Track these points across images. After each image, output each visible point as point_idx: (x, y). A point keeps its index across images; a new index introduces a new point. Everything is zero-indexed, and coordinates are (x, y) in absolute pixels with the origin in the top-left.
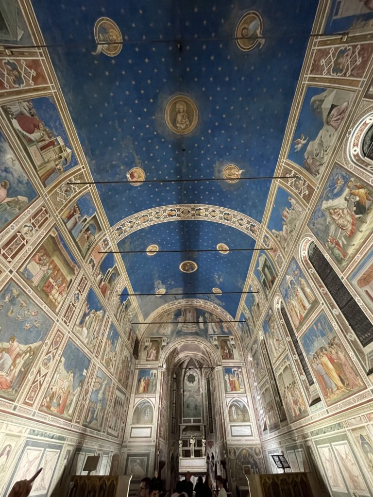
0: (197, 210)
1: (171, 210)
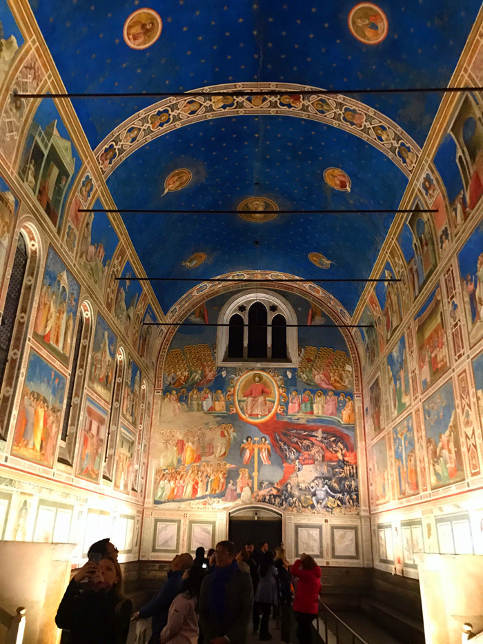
0: (231, 105)
1: (290, 106)
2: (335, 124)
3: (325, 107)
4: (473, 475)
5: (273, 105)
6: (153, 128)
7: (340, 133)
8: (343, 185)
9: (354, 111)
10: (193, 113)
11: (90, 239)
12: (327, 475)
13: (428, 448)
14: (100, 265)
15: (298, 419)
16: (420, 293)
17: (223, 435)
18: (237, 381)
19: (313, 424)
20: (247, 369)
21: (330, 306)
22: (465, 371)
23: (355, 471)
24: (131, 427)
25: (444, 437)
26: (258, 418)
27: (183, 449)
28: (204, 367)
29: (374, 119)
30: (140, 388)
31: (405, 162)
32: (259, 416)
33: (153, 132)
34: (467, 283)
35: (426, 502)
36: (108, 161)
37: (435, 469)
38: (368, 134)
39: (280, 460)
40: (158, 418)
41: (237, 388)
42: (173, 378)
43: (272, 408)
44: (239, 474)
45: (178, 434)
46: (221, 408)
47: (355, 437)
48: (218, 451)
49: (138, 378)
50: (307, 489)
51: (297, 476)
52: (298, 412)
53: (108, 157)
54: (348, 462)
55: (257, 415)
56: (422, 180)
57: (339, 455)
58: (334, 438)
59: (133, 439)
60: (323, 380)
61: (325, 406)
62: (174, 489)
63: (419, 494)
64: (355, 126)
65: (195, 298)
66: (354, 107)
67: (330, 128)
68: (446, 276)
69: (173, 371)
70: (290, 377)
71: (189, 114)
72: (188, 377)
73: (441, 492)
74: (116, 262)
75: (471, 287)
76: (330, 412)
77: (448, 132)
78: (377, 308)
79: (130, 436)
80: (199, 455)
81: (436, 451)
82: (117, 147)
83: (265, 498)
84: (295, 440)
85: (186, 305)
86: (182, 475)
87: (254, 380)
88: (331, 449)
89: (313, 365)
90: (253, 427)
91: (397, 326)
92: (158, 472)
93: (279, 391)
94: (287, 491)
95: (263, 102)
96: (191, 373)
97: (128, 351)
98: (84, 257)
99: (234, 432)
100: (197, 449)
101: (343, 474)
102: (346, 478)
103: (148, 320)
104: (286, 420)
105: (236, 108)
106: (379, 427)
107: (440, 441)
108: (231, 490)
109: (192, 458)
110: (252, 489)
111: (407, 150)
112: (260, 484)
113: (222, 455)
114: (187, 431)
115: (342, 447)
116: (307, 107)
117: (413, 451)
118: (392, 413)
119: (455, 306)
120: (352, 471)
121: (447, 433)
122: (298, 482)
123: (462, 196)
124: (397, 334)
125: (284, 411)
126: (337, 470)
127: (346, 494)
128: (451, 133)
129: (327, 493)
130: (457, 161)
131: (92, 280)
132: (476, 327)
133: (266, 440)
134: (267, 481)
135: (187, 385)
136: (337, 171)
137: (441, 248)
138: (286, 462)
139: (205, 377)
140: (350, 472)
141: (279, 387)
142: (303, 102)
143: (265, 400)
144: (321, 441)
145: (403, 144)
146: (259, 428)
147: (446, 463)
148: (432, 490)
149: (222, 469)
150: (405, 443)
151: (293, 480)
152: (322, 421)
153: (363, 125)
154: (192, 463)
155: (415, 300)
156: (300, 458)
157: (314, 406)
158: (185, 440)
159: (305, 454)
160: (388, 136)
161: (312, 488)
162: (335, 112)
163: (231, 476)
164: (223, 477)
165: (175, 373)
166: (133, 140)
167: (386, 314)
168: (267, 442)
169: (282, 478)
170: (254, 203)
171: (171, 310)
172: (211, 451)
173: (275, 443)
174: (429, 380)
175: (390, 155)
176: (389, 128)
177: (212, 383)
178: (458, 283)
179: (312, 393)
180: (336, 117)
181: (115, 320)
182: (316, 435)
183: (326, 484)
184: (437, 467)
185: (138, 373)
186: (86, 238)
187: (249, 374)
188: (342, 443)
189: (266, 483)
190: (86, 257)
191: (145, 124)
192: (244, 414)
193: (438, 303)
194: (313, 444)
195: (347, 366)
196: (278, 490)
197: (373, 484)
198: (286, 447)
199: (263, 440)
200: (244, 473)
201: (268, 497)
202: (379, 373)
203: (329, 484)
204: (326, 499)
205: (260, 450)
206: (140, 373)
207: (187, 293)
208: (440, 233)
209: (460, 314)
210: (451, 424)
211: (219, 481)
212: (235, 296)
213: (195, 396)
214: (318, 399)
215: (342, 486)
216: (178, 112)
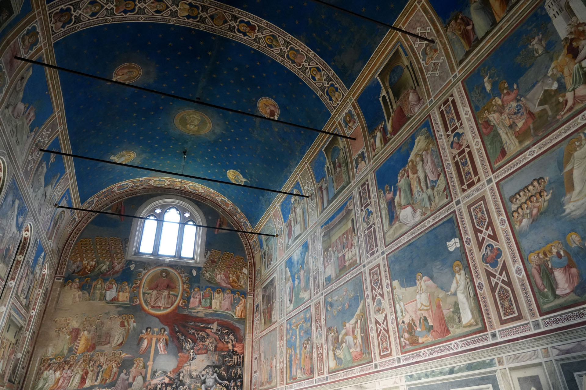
2: (279, 59)
3: (274, 43)
4: (382, 357)
5: (232, 29)
6: (116, 11)
7: (281, 67)
8: (272, 113)
9: (297, 51)
10: (158, 12)
11: (21, 95)
12: (217, 364)
13: (327, 336)
14: (27, 128)
15: (198, 312)
16: (328, 205)
17: (123, 325)
18: (145, 274)
19: (210, 318)
20: (155, 264)
21: (235, 218)
22: (378, 266)
23: (241, 361)
24: (23, 311)
25: (349, 325)
26: (160, 310)
27: (77, 337)
28: (113, 258)
29: (313, 60)
30: (41, 271)
31: (331, 99)
32: (162, 308)
33: (115, 15)
34: (384, 193)
35: (321, 385)
36: (61, 24)
37: (335, 354)
38: (304, 73)
39: (177, 349)
40: (54, 305)
41: (144, 281)
42: (78, 268)
43: (175, 301)
44: (134, 364)
45: (74, 322)
46: (124, 299)
47: (245, 330)
48: (115, 341)
49: (41, 259)
50: (198, 377)
51: (190, 365)
52: (198, 306)
53: (63, 19)
54: (236, 352)
55: (160, 307)
56: (343, 115)
57: (230, 346)
58: (226, 331)
59: (23, 325)
60: (223, 280)
61: (223, 302)
62: (59, 379)
63: (313, 378)
64: (295, 64)
65: (114, 194)
66: (299, 48)
67: (274, 62)
68: (361, 189)
69: (79, 259)
70: (195, 274)
71: (154, 11)
72: (94, 267)
73: (341, 375)
74: (45, 132)
75: (389, 196)
76: (226, 307)
77: (376, 77)
78: (280, 221)
79: (19, 320)
80: (94, 344)
81: (338, 338)
82: (75, 14)
83: (157, 387)
84: (192, 331)
85: (104, 199)
86: (71, 365)
87: (161, 274)
88: (223, 341)
89: (216, 266)
90: (153, 318)
91: (300, 235)
92: (43, 361)
93: (183, 286)
94: (178, 379)
95: (223, 24)
96: (98, 263)
97: (36, 229)
98: (11, 109)
99: (134, 322)
100: (93, 338)
101: (231, 363)
102: (233, 367)
103: (64, 203)
104: (186, 313)
105: (198, 22)
106: (270, 321)
107: (343, 329)
108: (123, 379)
109: (86, 347)
110: (144, 378)
111: (334, 90)
112: (154, 373)
113: (119, 345)
114: (84, 320)
115: (233, 338)
116: (260, 39)
117: (310, 339)
118: (286, 308)
119: (370, 213)
120: (239, 360)
121: (353, 321)
122: (190, 371)
123: (382, 126)
124: (299, 241)
125: (185, 305)
126: (226, 359)
127: (232, 381)
128: (378, 78)
129: (216, 381)
130: (381, 100)
131: (14, 139)
132: (394, 227)
133: (165, 331)
134: (160, 370)
135: (93, 274)
136: (271, 101)
137: (356, 168)
138: (181, 352)
139: (113, 268)
140: (237, 361)
141: (184, 283)
142: (257, 34)
143: (169, 294)
144: (216, 333)
145: (332, 85)
146: (159, 319)
147: (349, 347)
148: (329, 373)
149: (116, 359)
150: (299, 333)
151: (186, 369)
152: (218, 315)
153: (302, 64)
154: (84, 352)
155: (322, 212)
156: (195, 348)
157: (213, 301)
158: (81, 328)
159: (200, 345)
160: (321, 76)
161: (203, 376)
162: (281, 49)
163: (125, 365)
164: (117, 367)
165: (82, 261)
166: (93, 14)
167: (289, 225)
168: (166, 333)
169: (175, 367)
170: (192, 116)
171: (88, 201)
172: (107, 340)
173: (173, 333)
174: (333, 276)
175: (319, 93)
176: (323, 70)
177: (119, 275)
178: (374, 193)
179: (212, 290)
180: (282, 54)
181: (31, 191)
182: (212, 327)
183: (216, 372)
184: (338, 352)
185: (43, 254)
186: (18, 92)
187: (157, 269)
188: (233, 335)
189: (160, 372)
190: (13, 111)
191: (109, 4)
192: (147, 305)
193: (349, 212)
194: (208, 335)
195: (244, 269)
196: (171, 379)
197: (258, 372)
198: (183, 338)
199: (163, 330)
200: (140, 362)
201: (159, 386)
202: (276, 275)
203: (218, 372)
204: (214, 386)
205: (158, 340)
206: (45, 255)
207: (108, 188)
208: (355, 156)
209: (375, 218)
210: (358, 312)
211: (112, 371)
212: (153, 199)
213: (99, 286)
214: (217, 296)
215: (229, 374)
216: (145, 5)
